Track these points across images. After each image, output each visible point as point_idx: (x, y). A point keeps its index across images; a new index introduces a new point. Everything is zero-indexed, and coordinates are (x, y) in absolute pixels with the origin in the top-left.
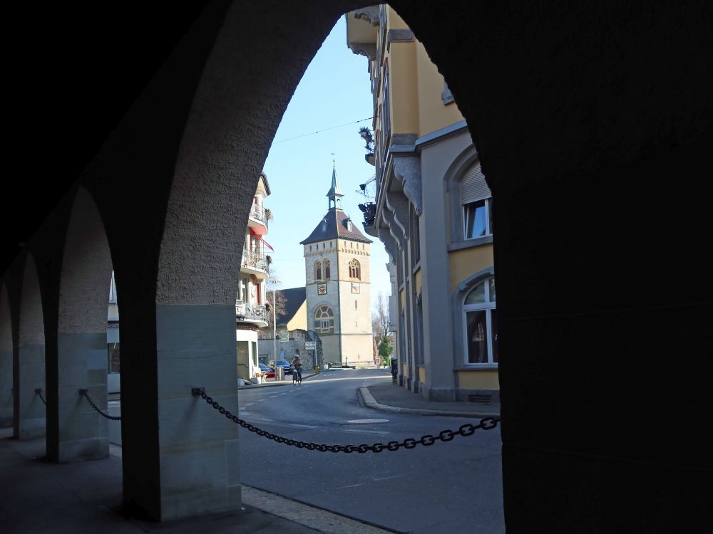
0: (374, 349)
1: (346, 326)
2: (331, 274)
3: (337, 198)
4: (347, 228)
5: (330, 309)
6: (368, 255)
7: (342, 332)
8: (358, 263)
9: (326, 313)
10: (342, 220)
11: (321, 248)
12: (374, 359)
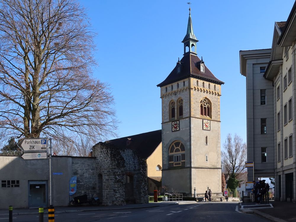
0: (223, 183)
1: (197, 160)
2: (184, 112)
3: (191, 43)
4: (199, 69)
5: (182, 145)
6: (219, 95)
7: (192, 166)
8: (209, 102)
9: (179, 148)
10: (196, 62)
11: (175, 89)
12: (223, 191)
